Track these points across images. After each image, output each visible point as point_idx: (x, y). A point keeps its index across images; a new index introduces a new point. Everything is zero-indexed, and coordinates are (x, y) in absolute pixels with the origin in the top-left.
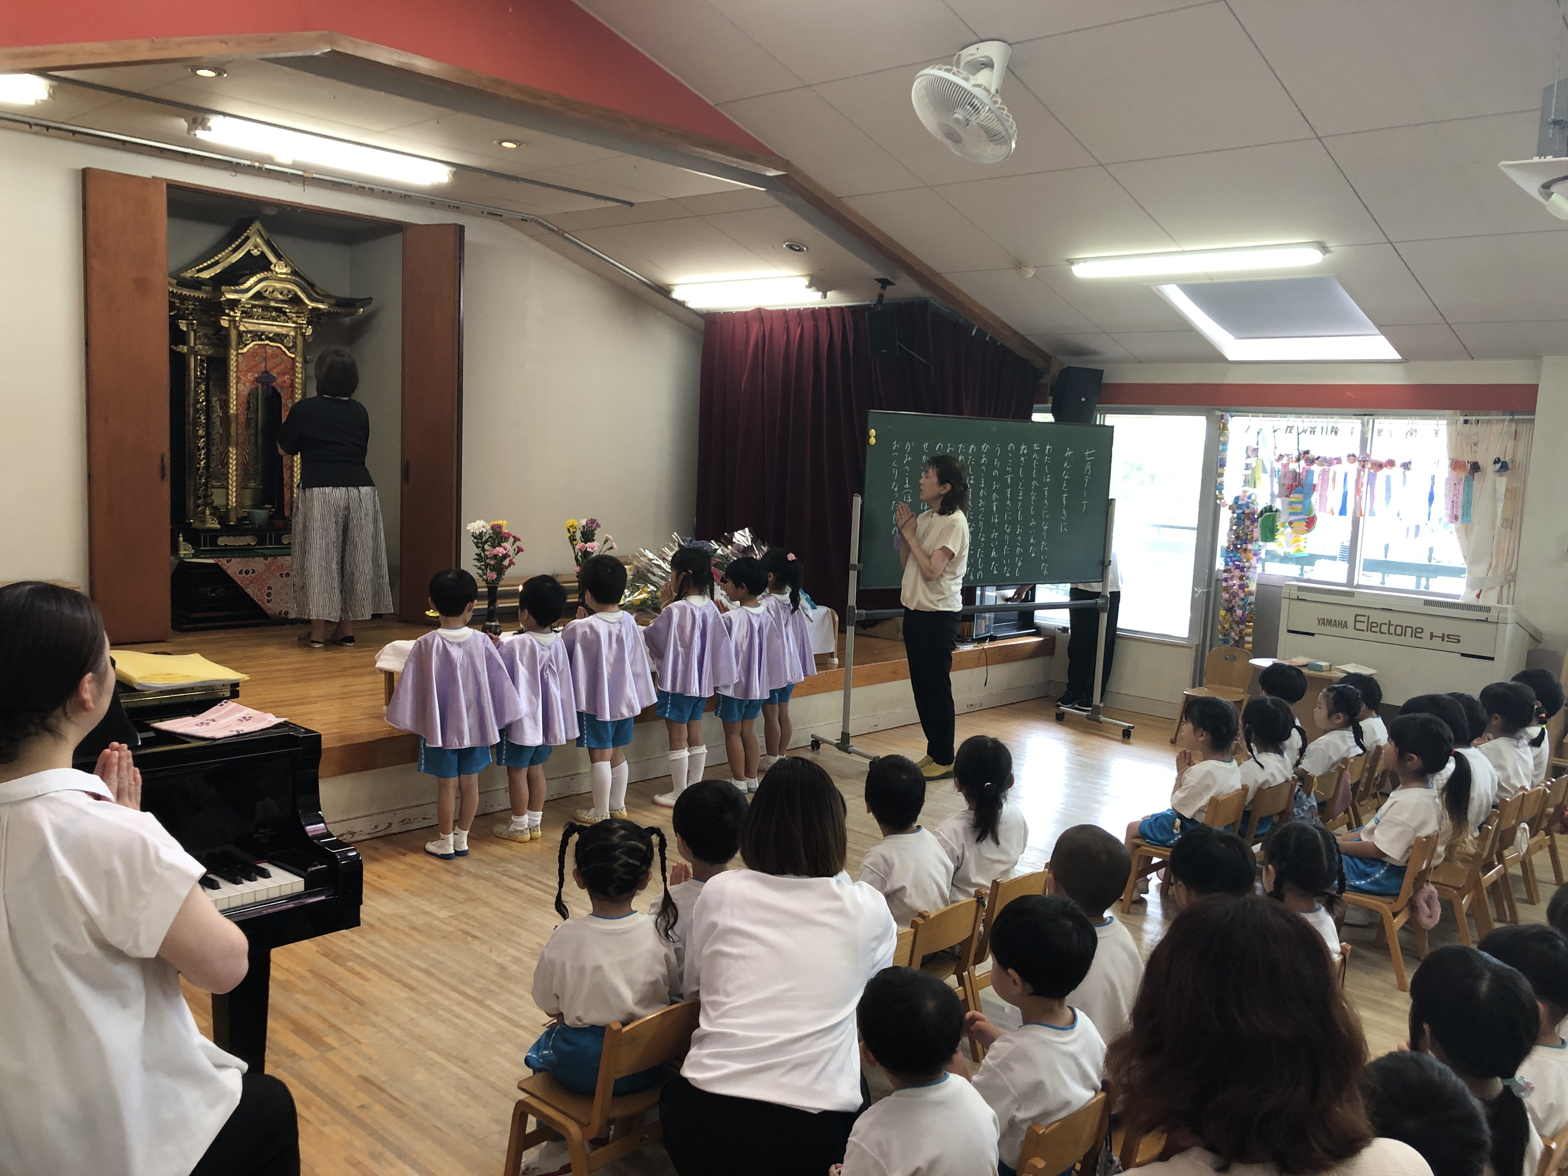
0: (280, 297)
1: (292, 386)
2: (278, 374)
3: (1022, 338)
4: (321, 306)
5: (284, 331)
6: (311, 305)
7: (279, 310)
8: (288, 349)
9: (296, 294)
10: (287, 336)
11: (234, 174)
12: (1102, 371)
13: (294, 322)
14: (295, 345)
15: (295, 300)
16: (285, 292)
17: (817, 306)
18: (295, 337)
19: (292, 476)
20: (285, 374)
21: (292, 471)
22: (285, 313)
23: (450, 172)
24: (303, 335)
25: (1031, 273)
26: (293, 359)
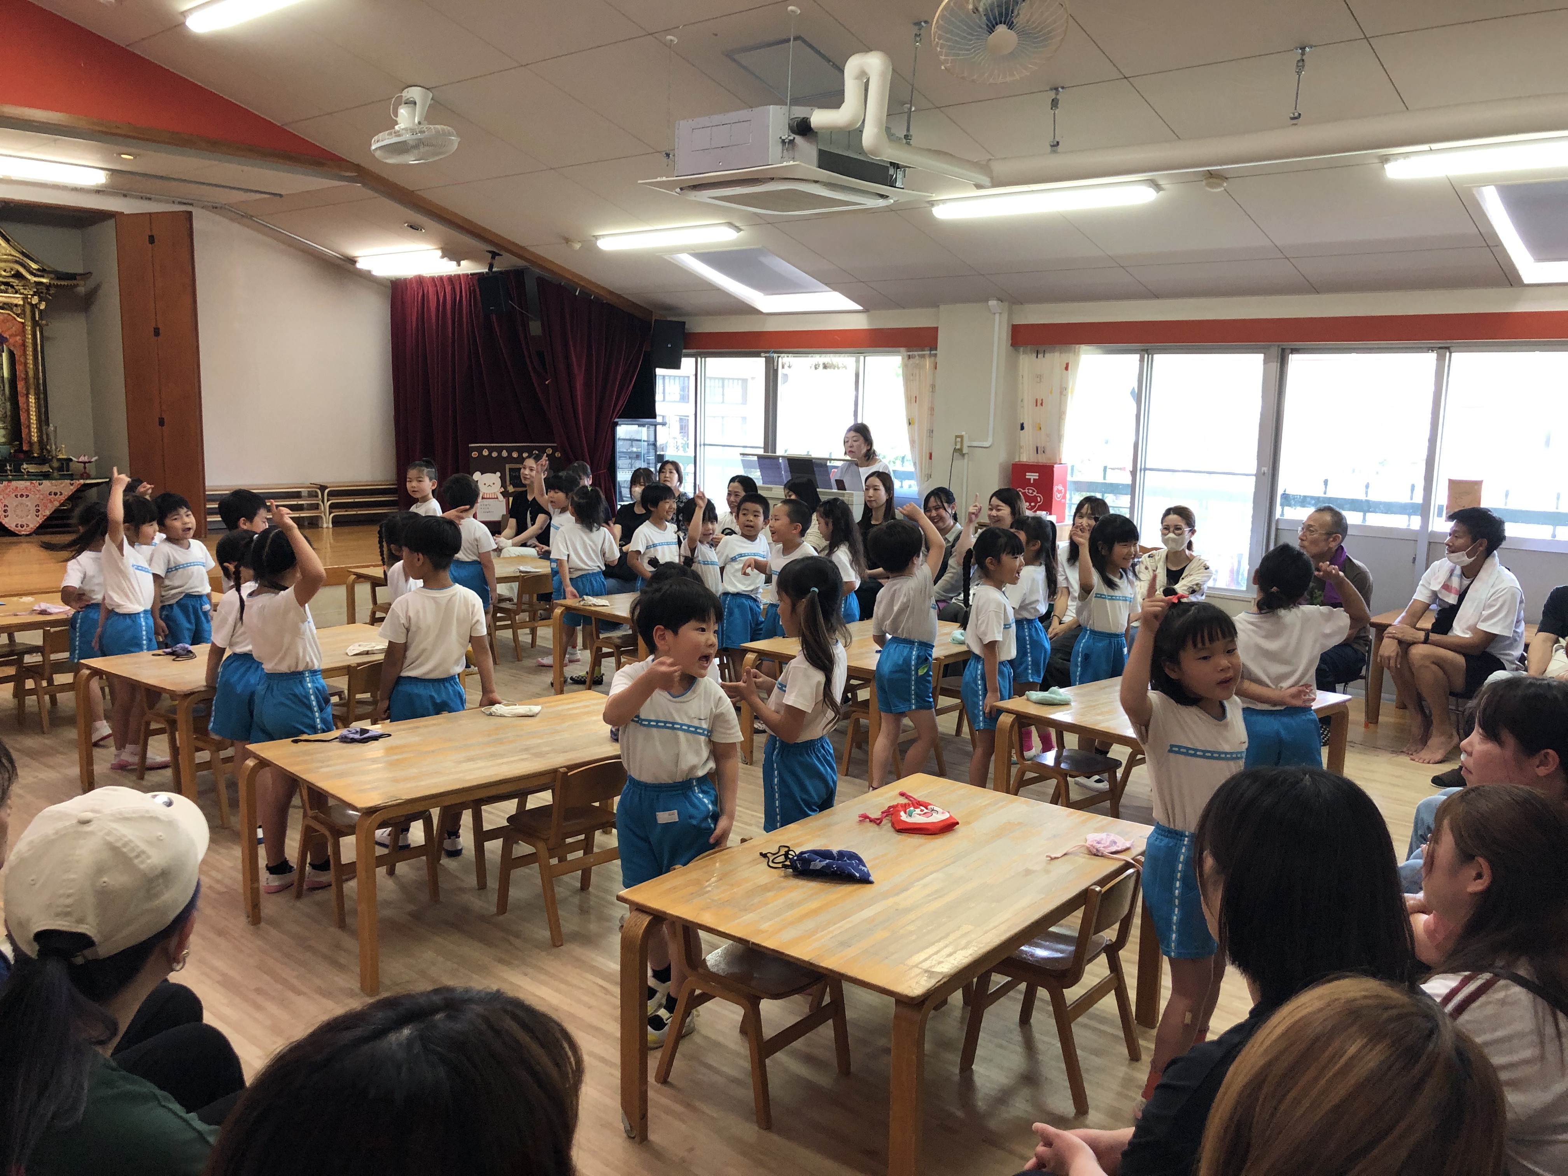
0: (4, 273)
1: (24, 345)
2: (11, 336)
3: (619, 296)
4: (44, 280)
5: (16, 301)
6: (34, 279)
7: (7, 284)
8: (18, 315)
9: (18, 271)
10: (16, 305)
12: (684, 323)
13: (21, 294)
14: (24, 311)
15: (18, 275)
16: (8, 270)
17: (453, 274)
18: (24, 306)
19: (29, 418)
20: (16, 335)
21: (29, 414)
22: (12, 287)
23: (109, 175)
24: (31, 304)
25: (577, 246)
26: (22, 323)
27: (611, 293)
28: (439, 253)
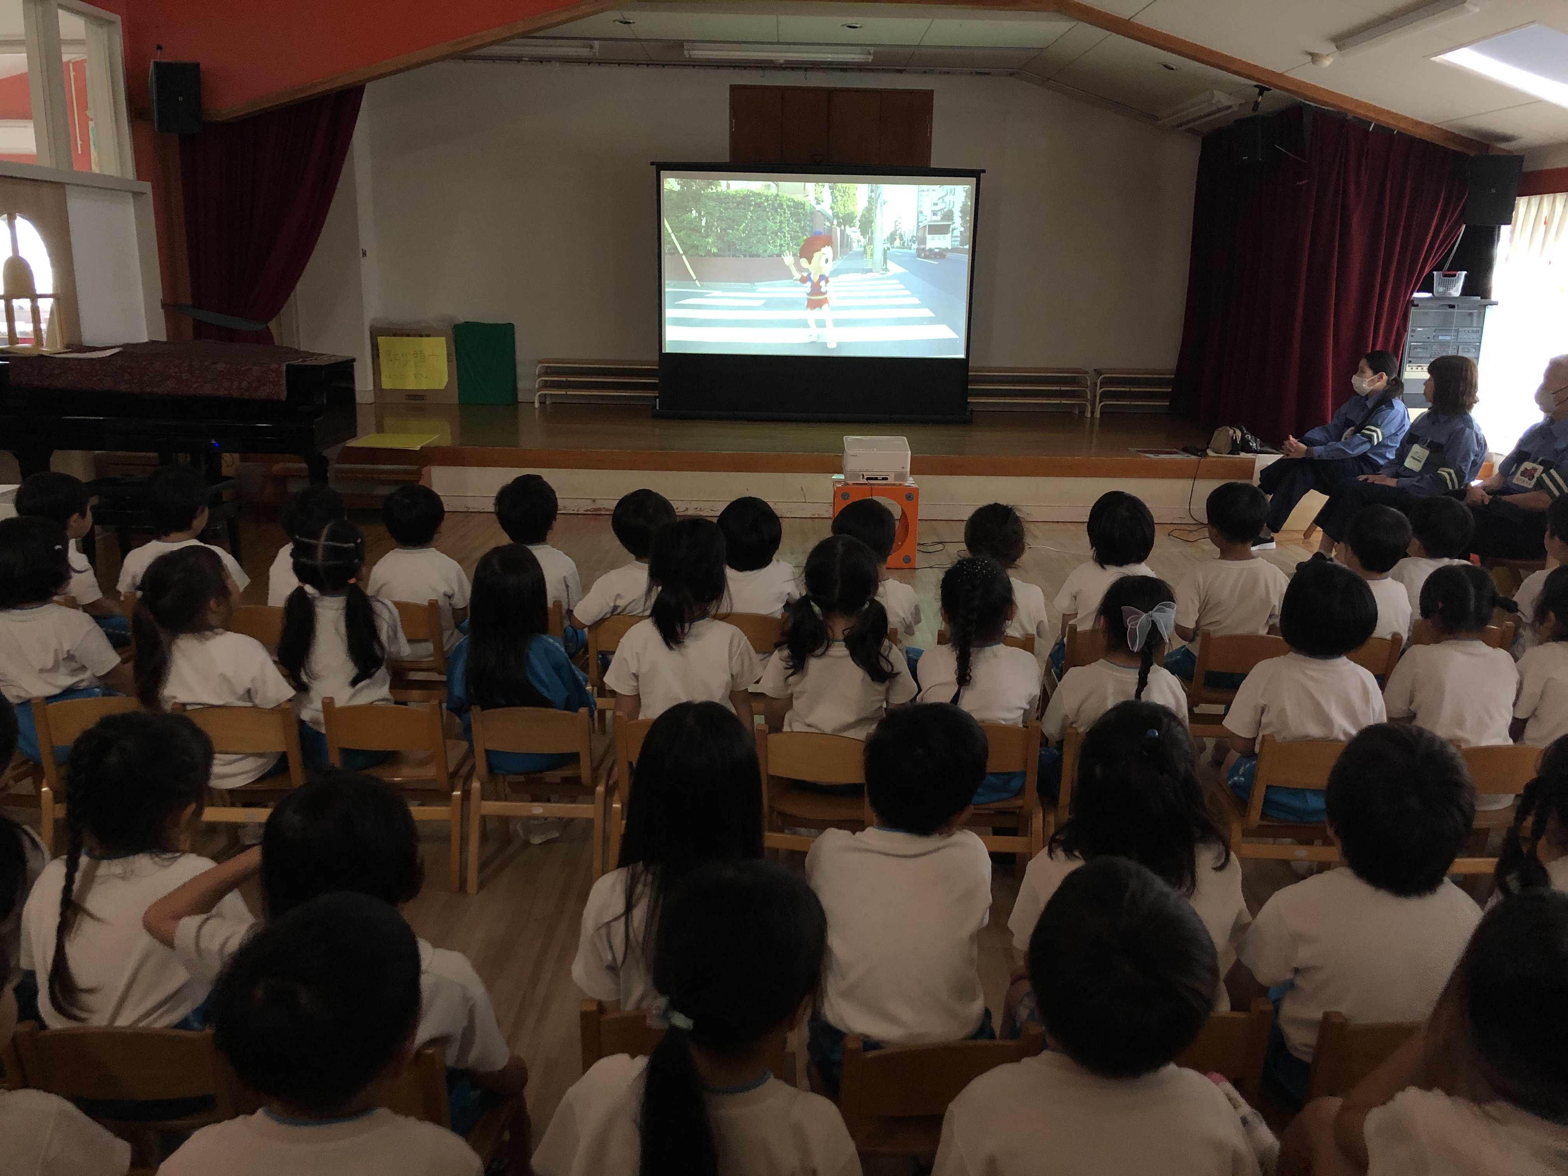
12: (1522, 158)
25: (1328, 62)
27: (1418, 123)
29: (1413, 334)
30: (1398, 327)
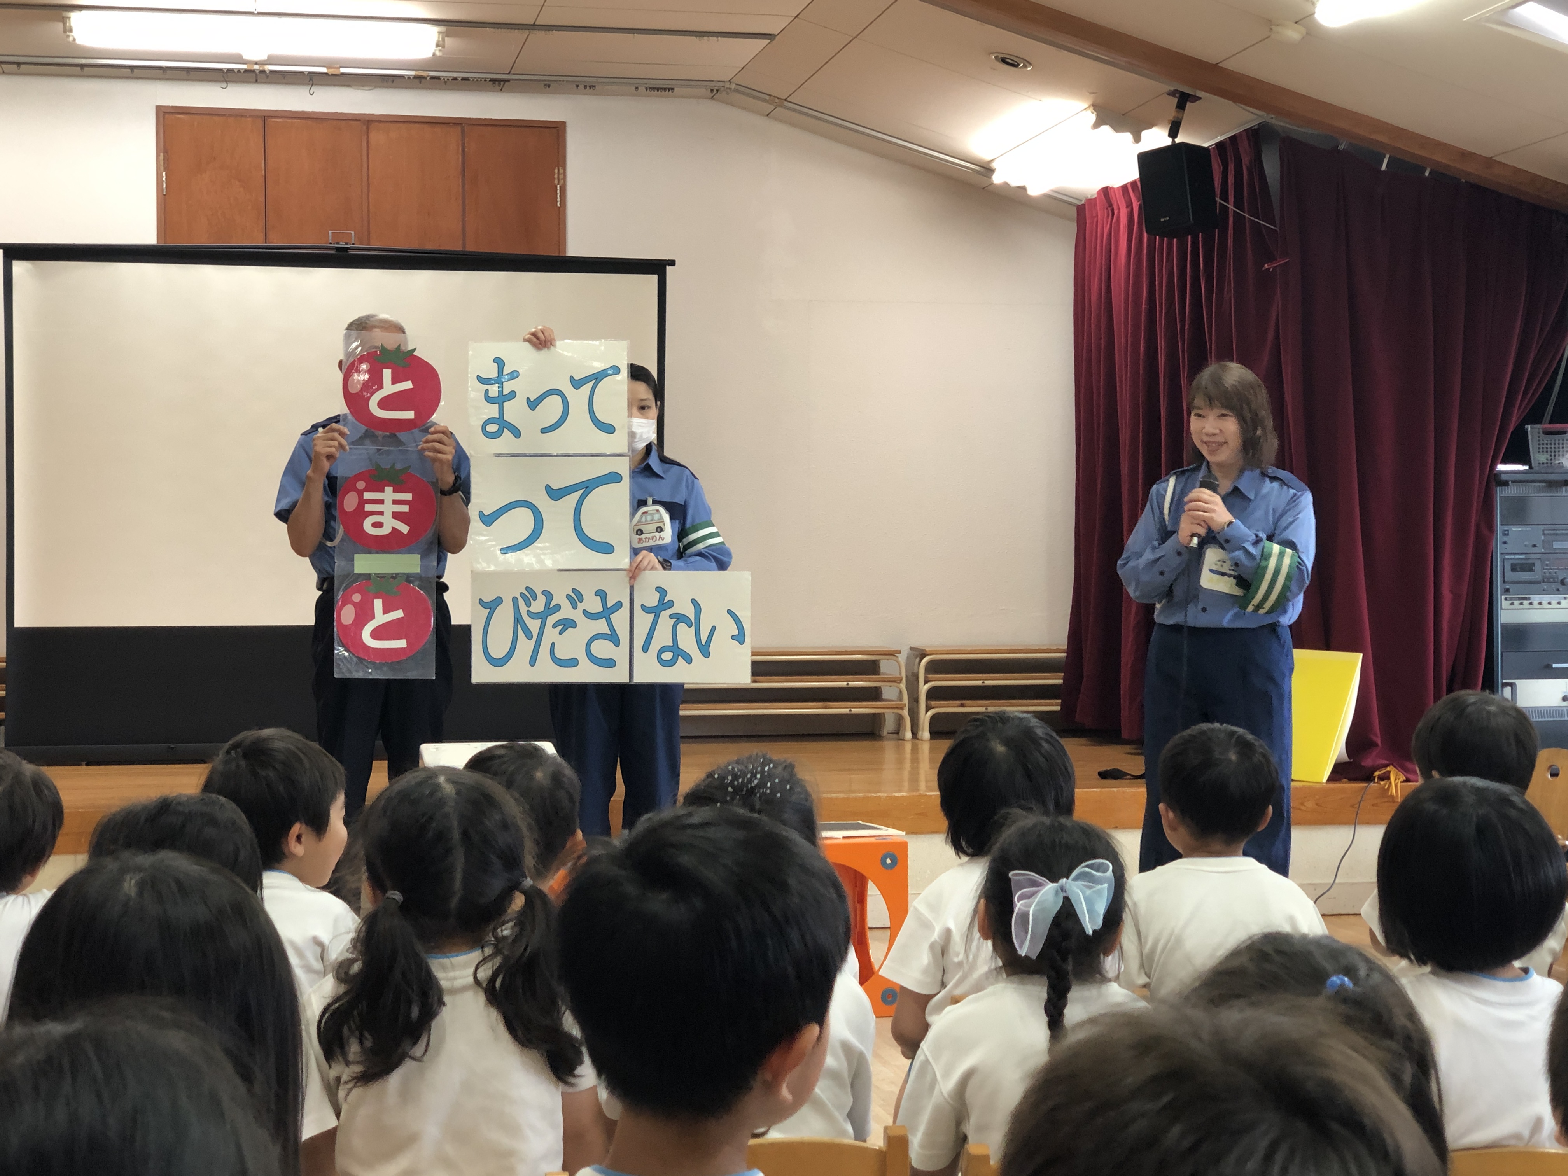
11: (224, 85)
23: (439, 32)
25: (1291, 34)
28: (1092, 117)
29: (1505, 539)
30: (1478, 526)
